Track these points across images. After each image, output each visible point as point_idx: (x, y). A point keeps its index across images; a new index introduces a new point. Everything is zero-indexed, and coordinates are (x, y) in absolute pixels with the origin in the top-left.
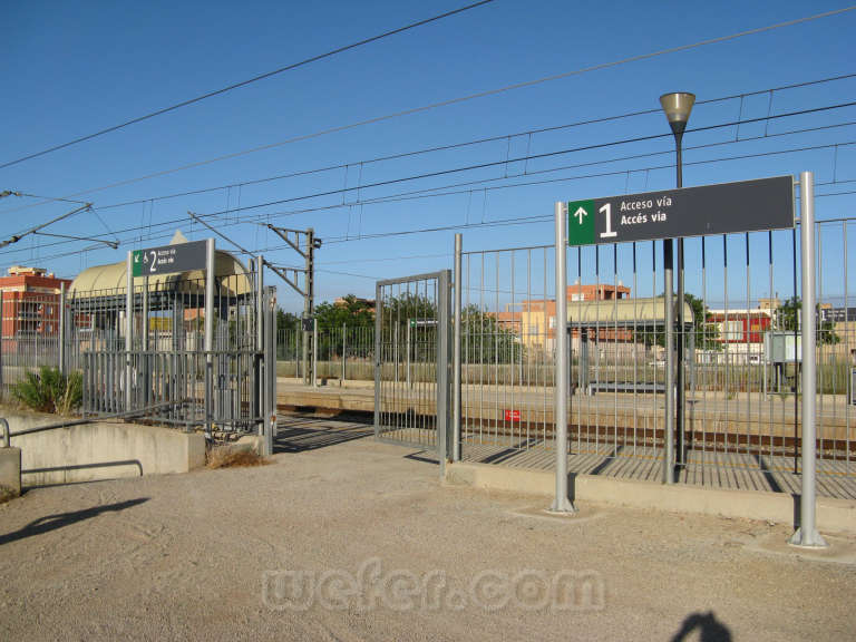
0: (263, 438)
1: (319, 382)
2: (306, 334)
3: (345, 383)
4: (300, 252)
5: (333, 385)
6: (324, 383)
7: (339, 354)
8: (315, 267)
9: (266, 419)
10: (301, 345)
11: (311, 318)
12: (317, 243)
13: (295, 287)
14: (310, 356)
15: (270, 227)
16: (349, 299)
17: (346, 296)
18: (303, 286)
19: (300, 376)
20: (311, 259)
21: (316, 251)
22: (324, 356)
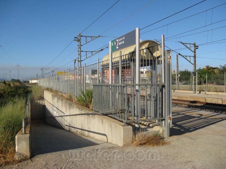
0: (165, 128)
1: (198, 92)
2: (194, 77)
3: (207, 93)
4: (191, 50)
5: (203, 93)
6: (200, 93)
7: (205, 83)
8: (196, 55)
9: (166, 118)
10: (192, 80)
11: (195, 72)
12: (197, 47)
13: (190, 62)
14: (195, 84)
15: (181, 42)
16: (207, 67)
17: (206, 66)
18: (193, 62)
19: (192, 90)
20: (195, 53)
21: (196, 50)
22: (200, 83)
